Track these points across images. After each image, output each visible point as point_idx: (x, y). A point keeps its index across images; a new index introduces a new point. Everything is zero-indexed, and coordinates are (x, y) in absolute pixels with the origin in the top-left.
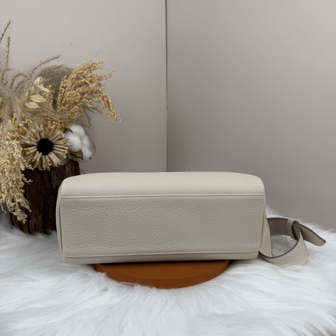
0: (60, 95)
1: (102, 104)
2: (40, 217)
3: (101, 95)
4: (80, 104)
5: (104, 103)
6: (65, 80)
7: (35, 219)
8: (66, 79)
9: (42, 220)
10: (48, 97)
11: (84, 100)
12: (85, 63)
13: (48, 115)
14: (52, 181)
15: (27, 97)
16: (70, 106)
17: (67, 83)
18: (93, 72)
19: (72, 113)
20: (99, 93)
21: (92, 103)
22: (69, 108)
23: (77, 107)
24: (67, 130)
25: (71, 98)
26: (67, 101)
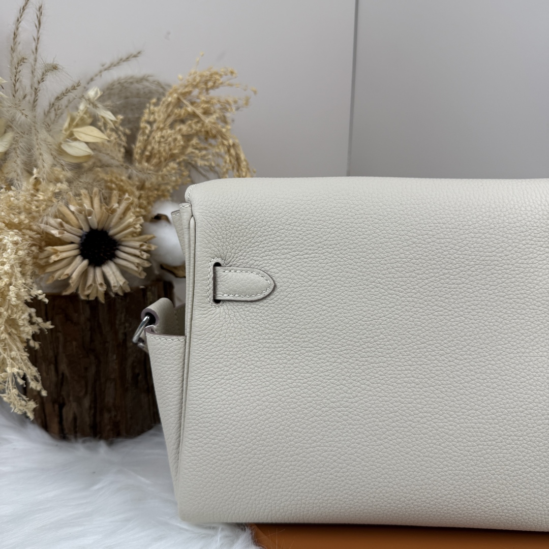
0: (140, 138)
1: (226, 162)
2: (87, 403)
3: (226, 142)
4: (181, 159)
5: (230, 161)
6: (152, 107)
7: (74, 405)
8: (156, 104)
9: (90, 408)
10: (114, 141)
11: (190, 150)
12: (195, 73)
13: (114, 179)
14: (117, 322)
15: (66, 130)
16: (160, 162)
17: (156, 113)
18: (212, 93)
19: (164, 176)
20: (220, 138)
21: (206, 158)
22: (159, 166)
23: (176, 166)
25: (163, 145)
26: (156, 151)
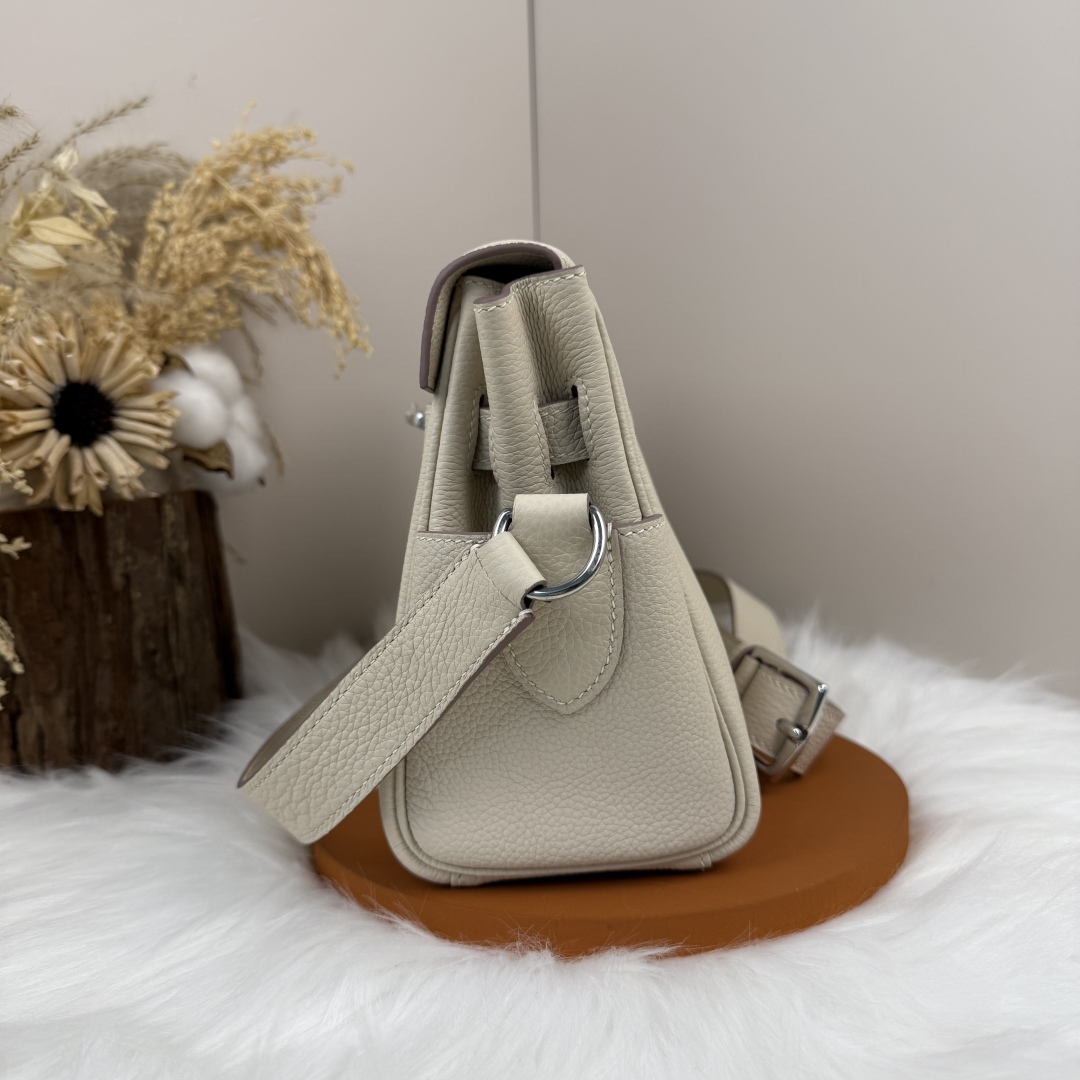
0: (148, 249)
1: (303, 286)
3: (301, 251)
4: (222, 284)
5: (312, 285)
6: (167, 197)
7: (38, 710)
8: (176, 189)
9: (68, 714)
10: (101, 255)
11: (237, 267)
12: (242, 136)
15: (16, 223)
16: (185, 289)
17: (173, 205)
18: (274, 171)
19: (191, 315)
20: (291, 244)
21: (267, 281)
22: (182, 296)
23: (212, 295)
24: (173, 361)
25: (189, 259)
26: (175, 271)
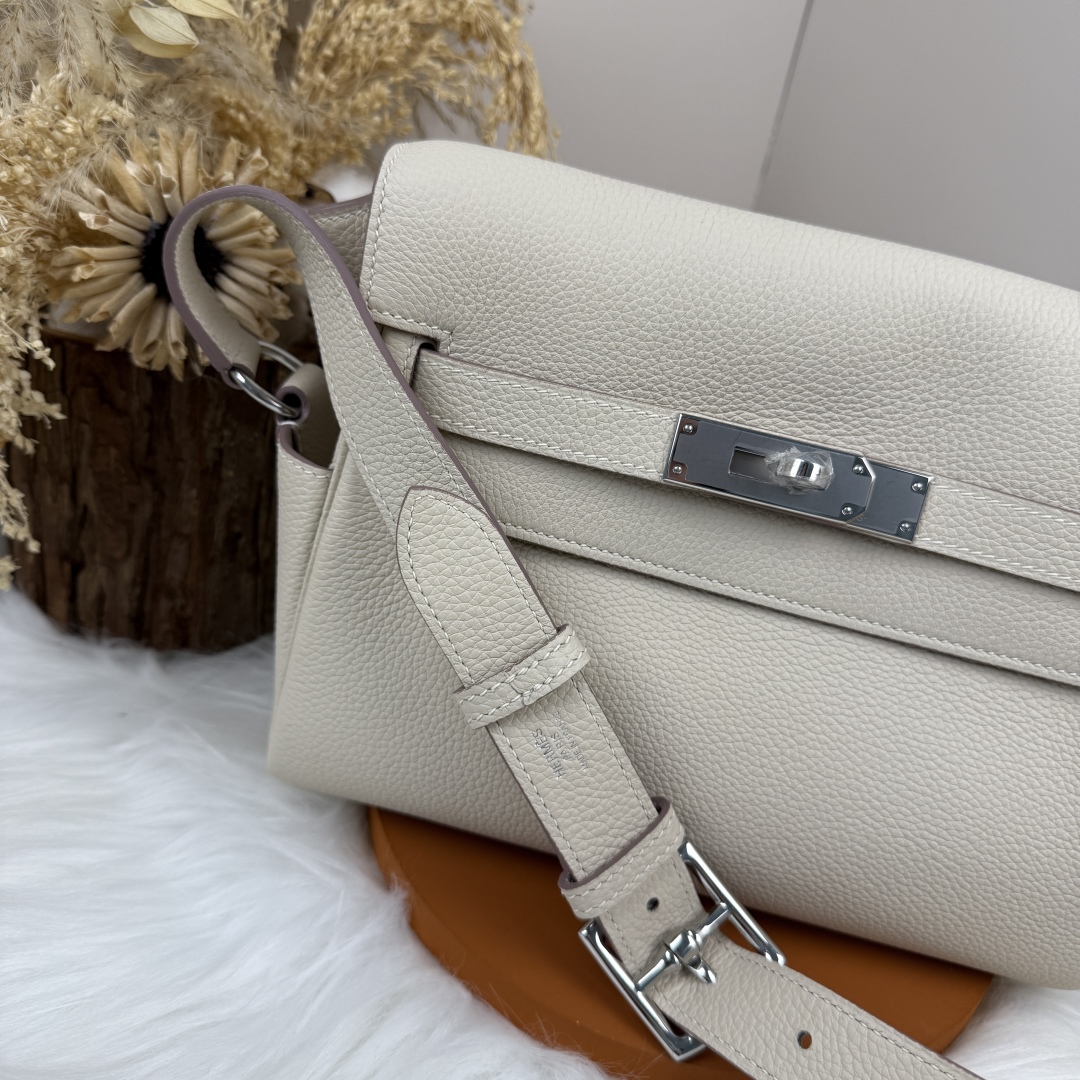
0: (318, 12)
1: (497, 102)
2: (127, 571)
3: (504, 56)
4: (400, 79)
5: (508, 101)
7: (102, 571)
9: (134, 583)
10: (259, 11)
11: (423, 60)
13: (245, 103)
16: (353, 76)
19: (355, 111)
20: (495, 43)
21: (455, 85)
22: (348, 86)
23: (386, 91)
24: (316, 193)
25: (365, 39)
26: (346, 51)
